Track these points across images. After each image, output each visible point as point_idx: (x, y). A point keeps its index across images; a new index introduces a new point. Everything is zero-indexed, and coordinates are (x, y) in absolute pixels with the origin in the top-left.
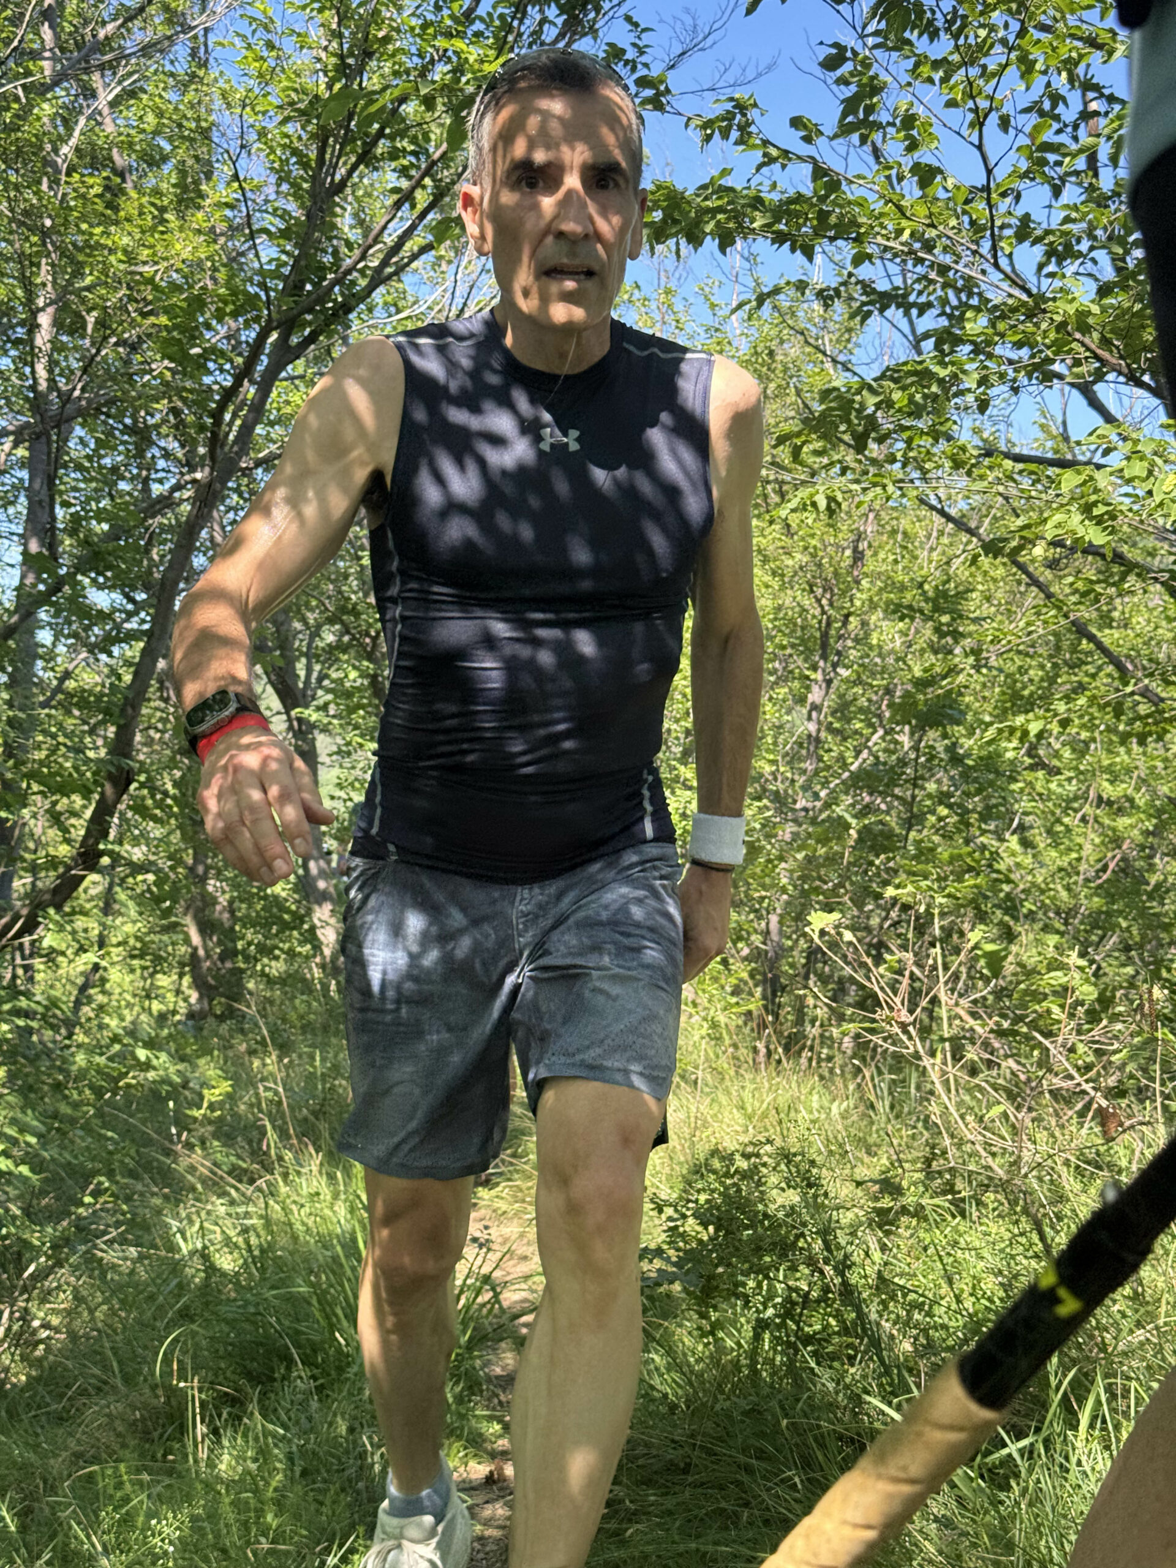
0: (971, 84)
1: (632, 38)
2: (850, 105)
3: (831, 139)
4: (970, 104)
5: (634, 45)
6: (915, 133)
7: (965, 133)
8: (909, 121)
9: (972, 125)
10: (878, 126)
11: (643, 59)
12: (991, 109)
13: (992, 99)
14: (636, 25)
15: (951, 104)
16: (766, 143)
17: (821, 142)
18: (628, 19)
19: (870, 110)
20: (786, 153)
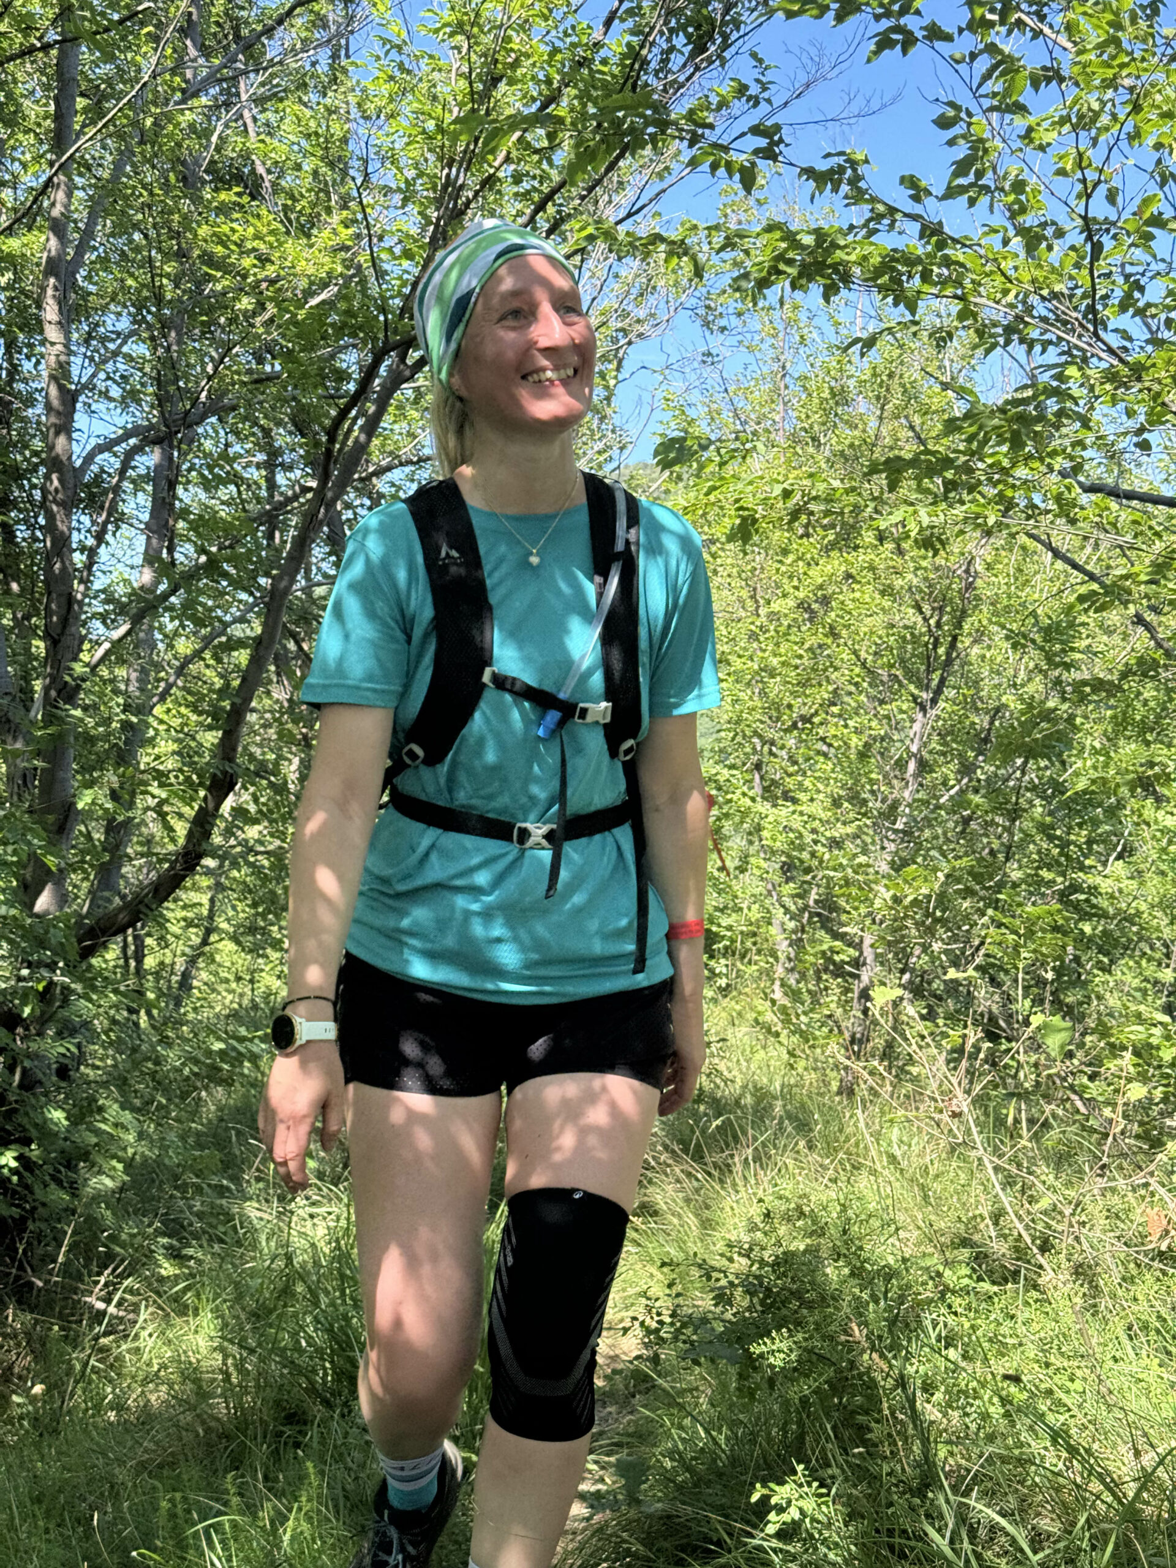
0: (1080, 155)
1: (756, 73)
2: (962, 167)
3: (941, 199)
4: (1079, 175)
5: (758, 81)
6: (1023, 198)
7: (1073, 203)
8: (1019, 186)
9: (1079, 197)
10: (986, 189)
11: (766, 95)
12: (1099, 182)
13: (1101, 171)
14: (760, 61)
15: (1062, 172)
16: (874, 200)
17: (930, 202)
18: (754, 55)
19: (980, 174)
20: (892, 210)
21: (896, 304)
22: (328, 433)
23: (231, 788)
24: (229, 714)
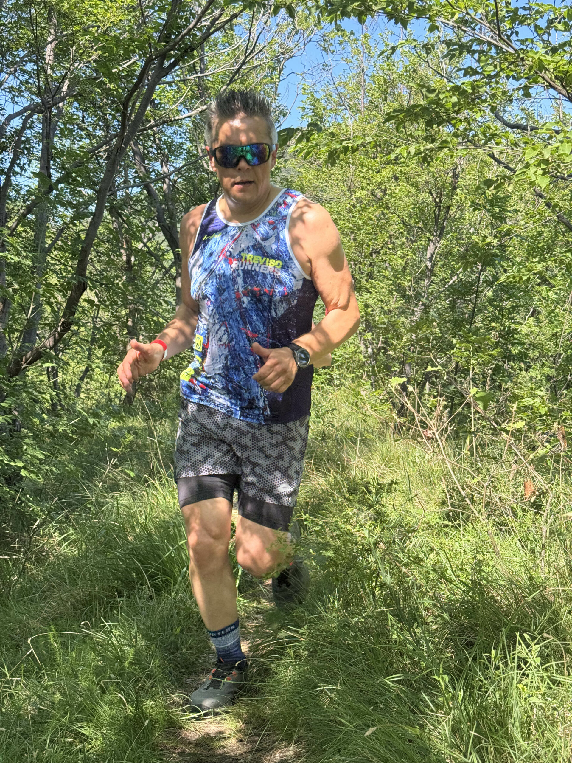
21: (396, 23)
22: (123, 105)
23: (84, 289)
24: (81, 251)
